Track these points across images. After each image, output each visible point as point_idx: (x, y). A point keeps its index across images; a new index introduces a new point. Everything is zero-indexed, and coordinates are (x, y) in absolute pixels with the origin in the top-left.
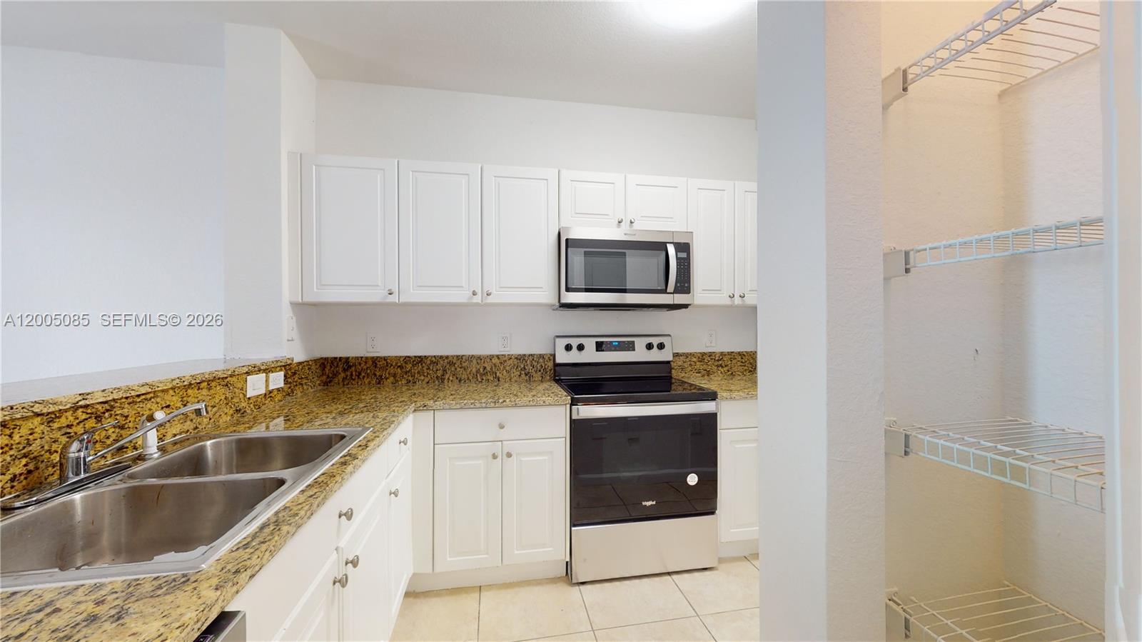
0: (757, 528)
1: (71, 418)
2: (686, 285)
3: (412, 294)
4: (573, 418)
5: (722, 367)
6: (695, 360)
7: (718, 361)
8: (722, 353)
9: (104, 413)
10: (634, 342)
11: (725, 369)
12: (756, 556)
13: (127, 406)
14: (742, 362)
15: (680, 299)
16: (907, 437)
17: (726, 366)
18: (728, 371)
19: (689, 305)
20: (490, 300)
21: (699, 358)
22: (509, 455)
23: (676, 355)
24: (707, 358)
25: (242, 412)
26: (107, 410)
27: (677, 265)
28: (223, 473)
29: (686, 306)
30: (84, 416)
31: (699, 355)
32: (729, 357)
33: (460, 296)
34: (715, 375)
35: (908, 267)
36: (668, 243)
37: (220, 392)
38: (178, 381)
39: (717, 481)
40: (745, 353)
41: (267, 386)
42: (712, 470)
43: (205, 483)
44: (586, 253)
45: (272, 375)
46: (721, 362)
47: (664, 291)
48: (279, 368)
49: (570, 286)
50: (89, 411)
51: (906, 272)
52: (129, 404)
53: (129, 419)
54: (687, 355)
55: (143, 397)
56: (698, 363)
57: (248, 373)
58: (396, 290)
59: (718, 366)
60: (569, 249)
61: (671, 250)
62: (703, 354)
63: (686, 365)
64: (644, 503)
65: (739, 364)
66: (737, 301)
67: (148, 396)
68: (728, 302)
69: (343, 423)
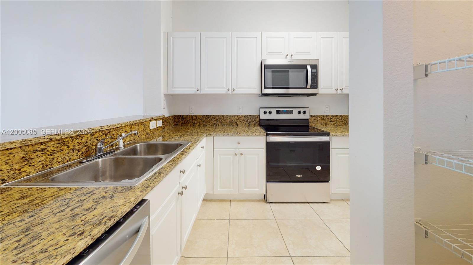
0: (349, 189)
1: (98, 135)
2: (316, 85)
3: (206, 91)
4: (267, 141)
5: (332, 122)
6: (319, 118)
7: (330, 119)
8: (332, 116)
9: (107, 133)
10: (293, 110)
11: (334, 123)
12: (348, 200)
13: (114, 131)
14: (341, 120)
15: (313, 91)
16: (426, 156)
17: (334, 121)
18: (335, 124)
19: (317, 94)
20: (234, 92)
21: (321, 118)
22: (242, 154)
23: (311, 116)
24: (325, 118)
25: (148, 134)
26: (108, 132)
27: (312, 75)
28: (143, 155)
29: (315, 94)
30: (102, 134)
31: (322, 116)
32: (336, 117)
33: (223, 91)
34: (329, 125)
35: (427, 73)
36: (308, 65)
37: (141, 126)
38: (129, 123)
39: (330, 169)
40: (343, 116)
41: (156, 125)
42: (327, 165)
43: (137, 158)
44: (272, 71)
45: (158, 121)
46: (331, 120)
47: (306, 88)
48: (160, 119)
49: (266, 86)
50: (103, 132)
51: (426, 76)
52: (114, 130)
53: (115, 135)
54: (316, 116)
55: (119, 128)
56: (321, 120)
57: (150, 121)
58: (200, 89)
59: (330, 121)
60: (265, 69)
61: (309, 68)
62: (324, 116)
63: (315, 121)
64: (297, 176)
65: (340, 120)
66: (339, 92)
67: (120, 128)
68: (335, 92)
69: (181, 139)
